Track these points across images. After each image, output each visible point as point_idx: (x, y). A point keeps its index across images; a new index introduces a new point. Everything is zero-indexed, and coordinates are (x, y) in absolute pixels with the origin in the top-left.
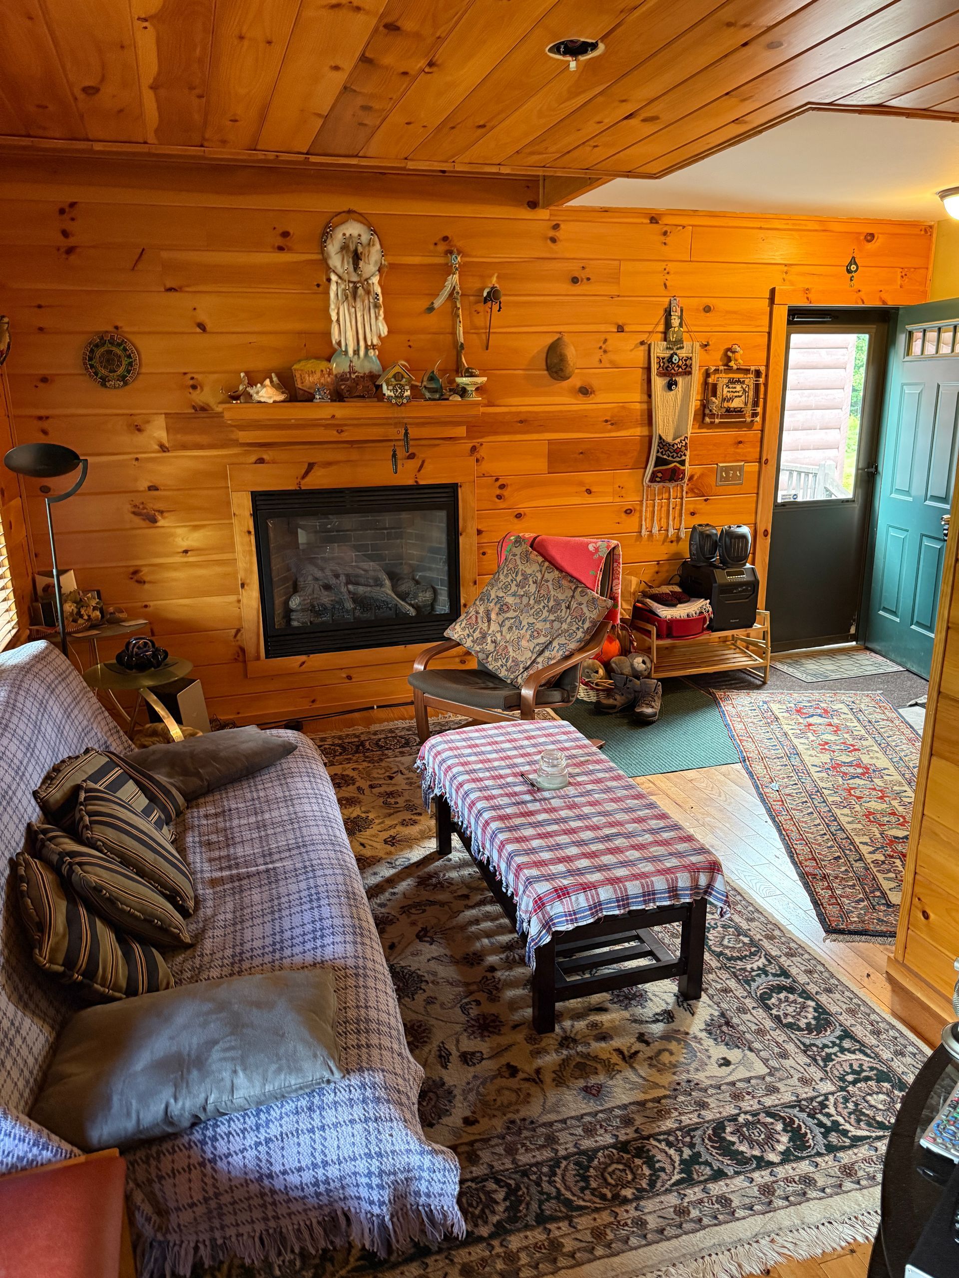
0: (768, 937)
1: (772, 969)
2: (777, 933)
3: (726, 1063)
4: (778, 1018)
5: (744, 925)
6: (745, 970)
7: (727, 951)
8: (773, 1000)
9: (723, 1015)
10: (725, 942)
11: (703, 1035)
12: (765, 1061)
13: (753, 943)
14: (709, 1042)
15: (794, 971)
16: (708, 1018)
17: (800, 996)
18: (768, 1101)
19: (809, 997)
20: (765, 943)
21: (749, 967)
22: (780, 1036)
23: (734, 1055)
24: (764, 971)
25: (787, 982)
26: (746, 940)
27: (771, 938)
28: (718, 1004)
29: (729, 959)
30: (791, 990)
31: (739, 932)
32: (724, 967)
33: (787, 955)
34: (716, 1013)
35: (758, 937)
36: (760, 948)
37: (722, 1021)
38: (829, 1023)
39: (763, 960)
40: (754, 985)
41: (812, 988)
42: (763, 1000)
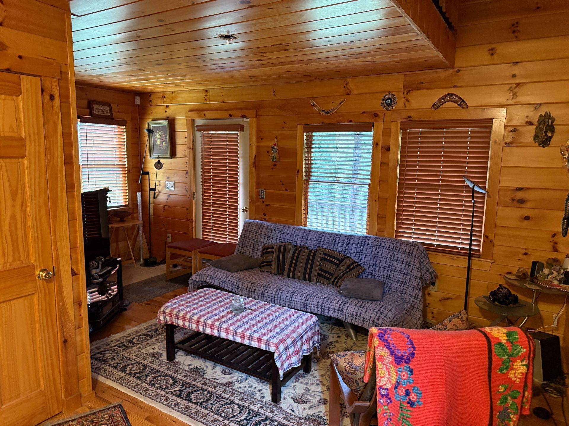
0: (148, 390)
1: (144, 378)
2: (144, 393)
3: (153, 349)
4: (139, 364)
5: (159, 391)
6: (154, 374)
7: (163, 378)
8: (142, 368)
9: (158, 358)
10: (165, 381)
11: (162, 352)
12: (141, 353)
13: (153, 385)
14: (159, 351)
15: (135, 380)
16: (162, 356)
17: (132, 373)
18: (140, 345)
19: (129, 374)
20: (148, 387)
21: (153, 375)
22: (138, 360)
23: (151, 351)
24: (146, 376)
25: (138, 375)
26: (157, 385)
27: (147, 390)
28: (160, 361)
29: (161, 375)
30: (135, 374)
31: (160, 388)
32: (162, 372)
33: (138, 385)
34: (160, 358)
35: (151, 389)
36: (150, 384)
37: (157, 357)
38: (122, 368)
39: (148, 380)
40: (150, 370)
41: (128, 377)
42: (145, 366)
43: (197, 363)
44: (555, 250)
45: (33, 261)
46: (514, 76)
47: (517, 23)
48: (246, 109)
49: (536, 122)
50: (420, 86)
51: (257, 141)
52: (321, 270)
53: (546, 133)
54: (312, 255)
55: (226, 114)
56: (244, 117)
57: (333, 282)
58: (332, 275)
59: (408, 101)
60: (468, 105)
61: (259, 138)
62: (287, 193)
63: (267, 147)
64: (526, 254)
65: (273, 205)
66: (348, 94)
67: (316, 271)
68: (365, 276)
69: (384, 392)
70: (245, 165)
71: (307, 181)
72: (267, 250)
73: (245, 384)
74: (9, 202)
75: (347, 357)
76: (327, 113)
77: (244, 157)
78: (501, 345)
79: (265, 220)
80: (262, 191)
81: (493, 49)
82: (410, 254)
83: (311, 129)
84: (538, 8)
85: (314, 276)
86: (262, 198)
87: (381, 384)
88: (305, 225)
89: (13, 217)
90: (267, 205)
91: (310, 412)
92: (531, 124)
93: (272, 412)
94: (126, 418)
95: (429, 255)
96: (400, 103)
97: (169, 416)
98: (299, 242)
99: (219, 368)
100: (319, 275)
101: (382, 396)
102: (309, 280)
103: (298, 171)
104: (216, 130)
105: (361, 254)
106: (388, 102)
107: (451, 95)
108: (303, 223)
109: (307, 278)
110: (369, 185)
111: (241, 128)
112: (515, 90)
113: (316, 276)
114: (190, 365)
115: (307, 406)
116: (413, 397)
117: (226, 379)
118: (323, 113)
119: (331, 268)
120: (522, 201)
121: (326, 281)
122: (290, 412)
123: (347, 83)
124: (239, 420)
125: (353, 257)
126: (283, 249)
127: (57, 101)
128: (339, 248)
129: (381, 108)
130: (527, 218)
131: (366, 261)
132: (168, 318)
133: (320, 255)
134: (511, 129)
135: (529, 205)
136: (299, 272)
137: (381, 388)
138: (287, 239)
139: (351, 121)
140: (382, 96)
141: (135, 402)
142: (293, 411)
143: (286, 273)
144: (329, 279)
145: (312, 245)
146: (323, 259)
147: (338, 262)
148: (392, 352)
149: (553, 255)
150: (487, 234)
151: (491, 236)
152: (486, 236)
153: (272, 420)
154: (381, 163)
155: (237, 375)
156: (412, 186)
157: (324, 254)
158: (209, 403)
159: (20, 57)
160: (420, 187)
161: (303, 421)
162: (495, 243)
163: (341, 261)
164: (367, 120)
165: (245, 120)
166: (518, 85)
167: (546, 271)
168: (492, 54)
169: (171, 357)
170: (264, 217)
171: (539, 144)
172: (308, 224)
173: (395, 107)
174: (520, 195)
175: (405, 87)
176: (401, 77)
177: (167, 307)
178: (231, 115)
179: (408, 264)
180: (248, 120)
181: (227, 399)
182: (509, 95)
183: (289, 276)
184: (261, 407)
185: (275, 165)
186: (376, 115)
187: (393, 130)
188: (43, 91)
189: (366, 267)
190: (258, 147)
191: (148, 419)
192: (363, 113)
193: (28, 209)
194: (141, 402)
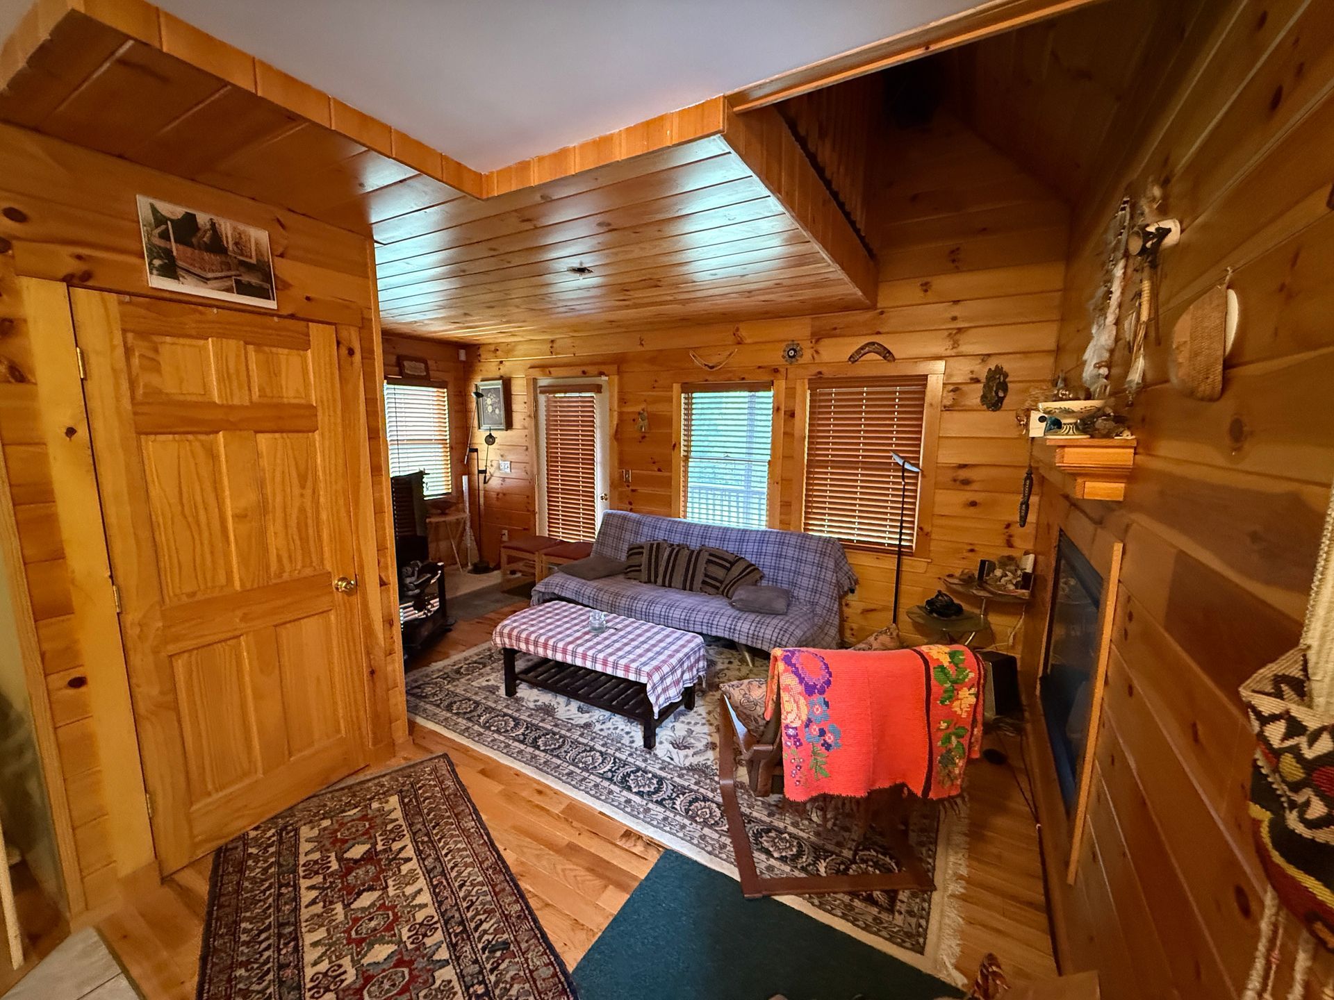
0: (482, 734)
1: (476, 718)
2: (477, 739)
3: (487, 681)
4: (469, 700)
5: (496, 736)
6: (489, 713)
7: (501, 718)
8: (473, 706)
9: (494, 693)
10: (503, 723)
11: (499, 685)
12: (472, 686)
13: (489, 728)
14: (495, 684)
15: (464, 722)
16: (500, 690)
17: (460, 712)
18: (470, 676)
19: (456, 714)
20: (482, 730)
21: (488, 715)
22: (468, 695)
23: (485, 684)
24: (479, 716)
25: (468, 715)
26: (493, 728)
27: (480, 734)
28: (497, 696)
29: (499, 715)
30: (465, 713)
31: (498, 731)
32: (500, 711)
33: (469, 728)
34: (497, 693)
35: (486, 733)
36: (484, 727)
37: (493, 691)
38: (447, 707)
39: (481, 721)
40: (484, 708)
41: (455, 718)
42: (477, 704)
43: (546, 698)
44: (1010, 545)
45: (329, 568)
46: (954, 319)
47: (958, 249)
48: (604, 363)
49: (983, 377)
50: (833, 333)
51: (619, 406)
52: (706, 575)
53: (997, 393)
54: (694, 556)
55: (578, 371)
56: (601, 374)
57: (723, 591)
58: (721, 582)
59: (817, 352)
60: (896, 357)
61: (623, 401)
62: (659, 473)
63: (633, 413)
64: (972, 550)
65: (642, 490)
66: (739, 343)
67: (700, 577)
68: (764, 583)
69: (791, 732)
70: (603, 437)
71: (687, 458)
72: (635, 551)
73: (609, 725)
74: (297, 491)
75: (743, 687)
76: (712, 367)
77: (602, 427)
78: (942, 668)
79: (631, 510)
80: (627, 472)
81: (926, 284)
82: (823, 554)
83: (689, 388)
84: (984, 229)
85: (698, 583)
86: (627, 481)
87: (788, 721)
88: (685, 517)
89: (302, 510)
90: (633, 491)
91: (695, 760)
92: (977, 381)
93: (645, 760)
94: (454, 771)
95: (847, 554)
96: (807, 355)
97: (511, 768)
98: (677, 539)
99: (575, 704)
100: (704, 582)
101: (789, 737)
102: (691, 590)
103: (675, 445)
104: (565, 392)
105: (759, 554)
106: (792, 353)
107: (873, 344)
108: (682, 513)
109: (688, 587)
110: (769, 462)
111: (598, 389)
112: (958, 337)
113: (700, 586)
114: (536, 701)
115: (690, 752)
116: (830, 738)
117: (584, 718)
118: (707, 368)
119: (719, 573)
120: (966, 482)
121: (712, 590)
122: (668, 760)
123: (738, 330)
124: (601, 772)
125: (748, 558)
126: (656, 548)
127: (357, 357)
128: (731, 547)
129: (783, 362)
130: (973, 504)
131: (766, 563)
132: (507, 641)
133: (705, 556)
134: (951, 387)
135: (975, 486)
136: (678, 579)
137: (787, 727)
138: (660, 536)
139: (743, 379)
140: (784, 345)
141: (465, 750)
142: (672, 759)
143: (660, 580)
144: (717, 588)
145: (695, 544)
146: (709, 561)
147: (728, 565)
148: (801, 680)
149: (1007, 552)
150: (922, 525)
151: (927, 528)
152: (920, 528)
153: (646, 772)
154: (784, 433)
155: (598, 714)
156: (824, 464)
157: (711, 555)
158: (562, 750)
159: (308, 299)
160: (835, 465)
161: (685, 772)
162: (933, 536)
163: (732, 564)
164: (766, 378)
165: (604, 378)
166: (959, 330)
167: (998, 573)
168: (926, 291)
169: (511, 692)
170: (630, 507)
171: (988, 408)
172: (689, 515)
173: (801, 361)
174: (963, 474)
175: (813, 334)
176: (807, 320)
177: (505, 626)
178: (584, 372)
179: (820, 566)
180: (607, 378)
181: (586, 745)
182: (949, 343)
183: (663, 585)
184: (630, 755)
185: (644, 437)
186: (776, 371)
187: (799, 391)
188: (338, 343)
189: (766, 571)
190: (621, 414)
191: (483, 772)
192: (760, 367)
193: (322, 500)
194: (474, 750)
